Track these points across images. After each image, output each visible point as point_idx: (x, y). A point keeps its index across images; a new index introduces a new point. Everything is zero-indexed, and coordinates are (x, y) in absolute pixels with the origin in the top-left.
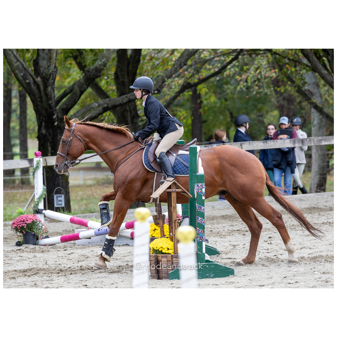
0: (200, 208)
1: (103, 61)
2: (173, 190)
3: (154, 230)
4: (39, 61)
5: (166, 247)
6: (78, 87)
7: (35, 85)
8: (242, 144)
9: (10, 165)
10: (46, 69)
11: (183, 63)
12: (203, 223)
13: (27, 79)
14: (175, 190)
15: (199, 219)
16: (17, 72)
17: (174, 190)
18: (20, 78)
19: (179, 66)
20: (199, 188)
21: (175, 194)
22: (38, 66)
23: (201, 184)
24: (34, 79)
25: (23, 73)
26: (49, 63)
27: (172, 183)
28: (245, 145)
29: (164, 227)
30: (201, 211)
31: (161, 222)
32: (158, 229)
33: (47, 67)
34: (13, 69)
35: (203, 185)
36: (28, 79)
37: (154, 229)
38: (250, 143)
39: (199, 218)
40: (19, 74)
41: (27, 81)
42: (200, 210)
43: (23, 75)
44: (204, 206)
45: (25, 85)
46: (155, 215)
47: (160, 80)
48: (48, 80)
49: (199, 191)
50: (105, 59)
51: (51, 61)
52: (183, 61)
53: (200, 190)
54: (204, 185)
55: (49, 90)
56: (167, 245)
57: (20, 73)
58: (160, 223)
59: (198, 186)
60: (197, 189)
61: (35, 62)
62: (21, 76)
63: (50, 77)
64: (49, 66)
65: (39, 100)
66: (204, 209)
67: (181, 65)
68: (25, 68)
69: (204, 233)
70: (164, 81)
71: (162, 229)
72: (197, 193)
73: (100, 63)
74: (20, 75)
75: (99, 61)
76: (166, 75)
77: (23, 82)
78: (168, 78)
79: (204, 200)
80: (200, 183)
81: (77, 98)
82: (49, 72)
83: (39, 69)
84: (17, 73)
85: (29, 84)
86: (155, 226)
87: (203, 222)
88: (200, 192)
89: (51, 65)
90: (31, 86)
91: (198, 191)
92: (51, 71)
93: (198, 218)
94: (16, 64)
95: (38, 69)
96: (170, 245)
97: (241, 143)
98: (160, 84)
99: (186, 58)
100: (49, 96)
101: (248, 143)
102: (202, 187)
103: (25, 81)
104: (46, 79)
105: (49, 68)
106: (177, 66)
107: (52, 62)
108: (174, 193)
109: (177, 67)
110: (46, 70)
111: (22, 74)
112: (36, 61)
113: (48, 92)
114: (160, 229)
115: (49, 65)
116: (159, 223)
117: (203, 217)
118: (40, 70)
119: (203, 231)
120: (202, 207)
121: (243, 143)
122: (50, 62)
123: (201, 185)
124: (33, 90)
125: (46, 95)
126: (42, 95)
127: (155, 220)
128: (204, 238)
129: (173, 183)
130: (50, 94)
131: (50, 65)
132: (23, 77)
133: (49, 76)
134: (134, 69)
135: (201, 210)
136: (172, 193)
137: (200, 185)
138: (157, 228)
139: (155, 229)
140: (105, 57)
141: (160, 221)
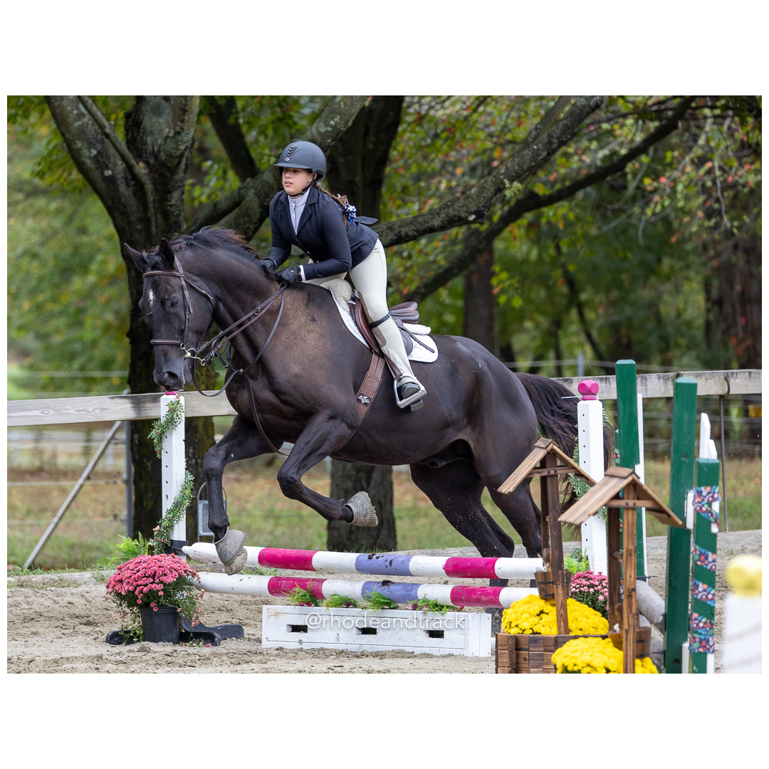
0: (703, 558)
1: (332, 123)
2: (627, 504)
3: (539, 615)
4: (141, 116)
5: (602, 665)
6: (255, 194)
7: (128, 185)
8: (730, 376)
9: (79, 411)
10: (168, 141)
11: (558, 138)
12: (712, 599)
13: (107, 168)
14: (635, 504)
15: (700, 589)
16: (79, 144)
17: (631, 503)
18: (88, 162)
19: (544, 145)
20: (703, 500)
21: (633, 515)
22: (139, 132)
23: (708, 489)
24: (130, 168)
25: (95, 148)
26: (179, 123)
27: (626, 482)
28: (737, 377)
29: (568, 607)
30: (707, 565)
31: (560, 591)
32: (552, 611)
33: (171, 135)
34: (68, 136)
35: (714, 493)
36: (110, 166)
37: (538, 613)
38: (753, 375)
39: (701, 585)
40: (86, 152)
41: (108, 173)
42: (703, 562)
43: (96, 156)
44: (714, 551)
45: (101, 185)
46: (545, 571)
47: (489, 182)
48: (173, 171)
49: (704, 509)
50: (337, 119)
51: (186, 118)
52: (558, 132)
53: (706, 506)
54: (717, 491)
55: (173, 202)
56: (605, 658)
57: (89, 151)
58: (558, 593)
59: (700, 493)
60: (699, 502)
61: (130, 120)
62: (90, 157)
63: (179, 163)
64: (177, 133)
65: (139, 227)
66: (714, 561)
67: (550, 143)
68: (107, 136)
69: (712, 628)
70: (501, 186)
71: (562, 612)
72: (698, 514)
73: (323, 129)
74: (88, 154)
75: (322, 124)
76: (507, 168)
77: (96, 175)
78: (512, 181)
79: (715, 536)
80: (706, 485)
81: (252, 227)
82: (177, 149)
83: (142, 139)
84: (81, 149)
85: (111, 180)
86: (541, 604)
87: (710, 596)
88: (705, 512)
89: (185, 128)
90: (118, 185)
91: (701, 508)
92: (182, 148)
93: (697, 586)
94: (77, 124)
95: (138, 138)
96: (612, 661)
97: (727, 374)
98: (487, 194)
99: (566, 125)
100: (173, 218)
101: (747, 374)
102: (713, 497)
103: (103, 173)
104: (169, 169)
105: (179, 138)
106: (540, 146)
107: (188, 120)
108: (630, 512)
109: (538, 149)
110: (170, 145)
111: (94, 152)
112: (133, 115)
113: (171, 206)
114: (555, 612)
115: (178, 129)
116: (553, 596)
117: (712, 585)
118: (145, 143)
119: (710, 623)
120: (710, 554)
121: (733, 373)
122: (182, 121)
123: (709, 493)
124: (123, 200)
125: (166, 215)
126: (149, 215)
127: (543, 586)
128: (711, 643)
129: (628, 485)
130: (177, 212)
131: (182, 129)
132: (96, 159)
133: (177, 160)
134: (381, 148)
135: (706, 562)
136: (625, 513)
137: (705, 491)
138: (547, 607)
139: (542, 612)
140: (339, 114)
141: (557, 588)
